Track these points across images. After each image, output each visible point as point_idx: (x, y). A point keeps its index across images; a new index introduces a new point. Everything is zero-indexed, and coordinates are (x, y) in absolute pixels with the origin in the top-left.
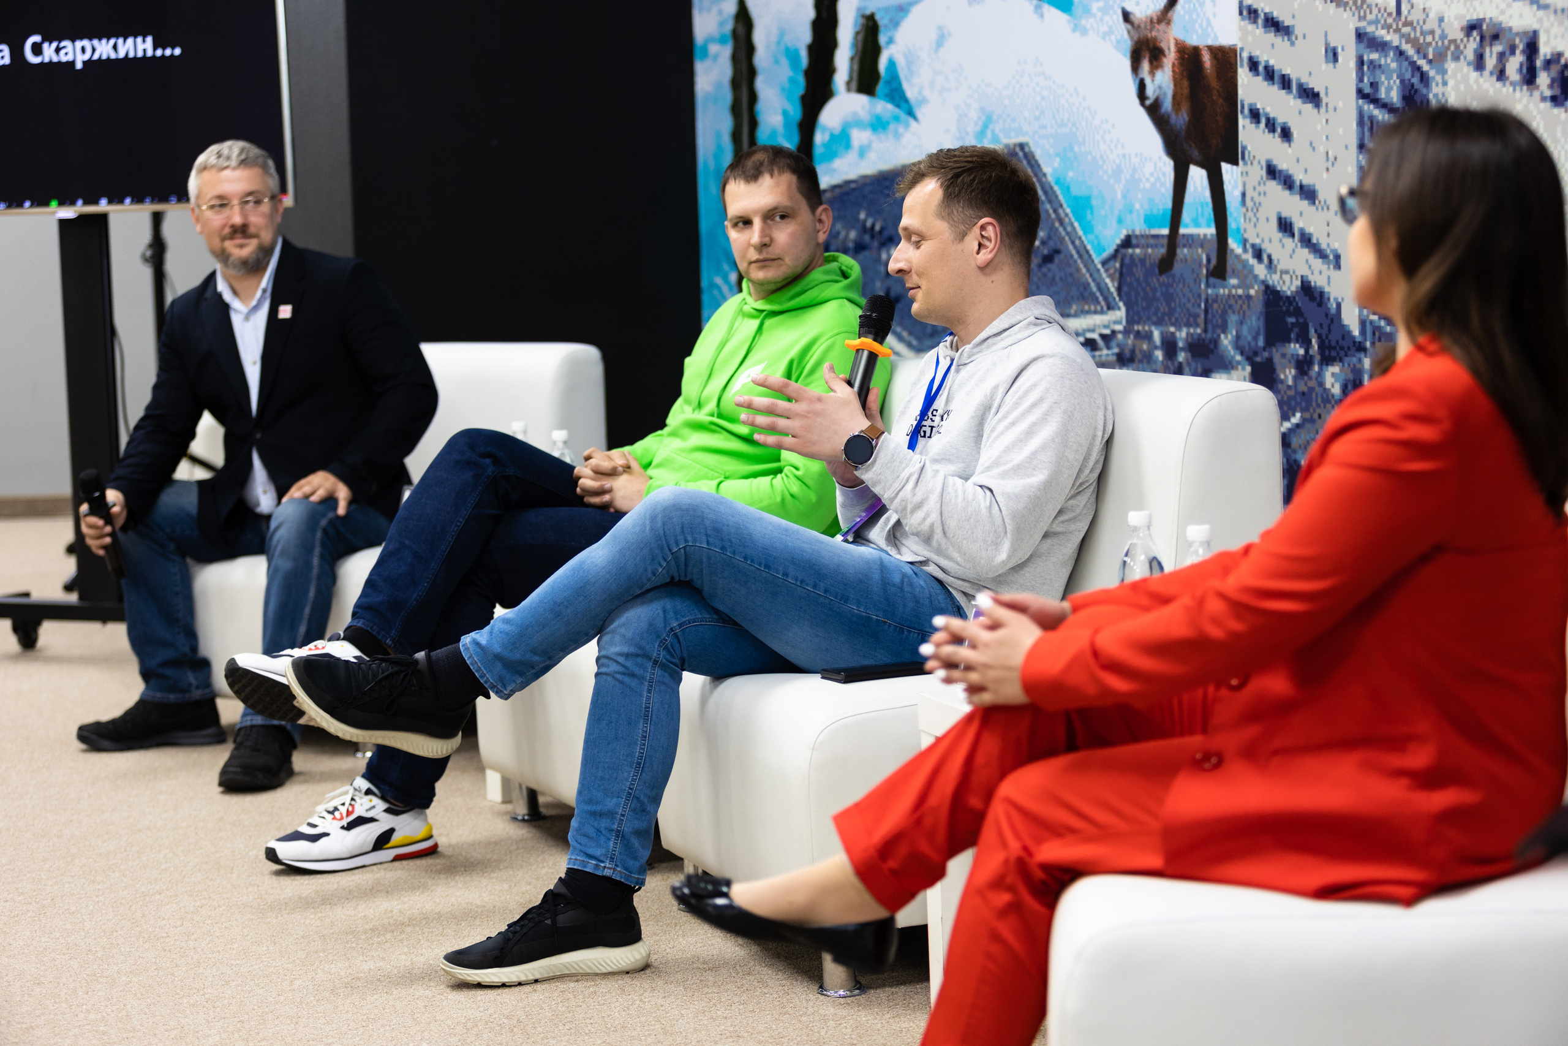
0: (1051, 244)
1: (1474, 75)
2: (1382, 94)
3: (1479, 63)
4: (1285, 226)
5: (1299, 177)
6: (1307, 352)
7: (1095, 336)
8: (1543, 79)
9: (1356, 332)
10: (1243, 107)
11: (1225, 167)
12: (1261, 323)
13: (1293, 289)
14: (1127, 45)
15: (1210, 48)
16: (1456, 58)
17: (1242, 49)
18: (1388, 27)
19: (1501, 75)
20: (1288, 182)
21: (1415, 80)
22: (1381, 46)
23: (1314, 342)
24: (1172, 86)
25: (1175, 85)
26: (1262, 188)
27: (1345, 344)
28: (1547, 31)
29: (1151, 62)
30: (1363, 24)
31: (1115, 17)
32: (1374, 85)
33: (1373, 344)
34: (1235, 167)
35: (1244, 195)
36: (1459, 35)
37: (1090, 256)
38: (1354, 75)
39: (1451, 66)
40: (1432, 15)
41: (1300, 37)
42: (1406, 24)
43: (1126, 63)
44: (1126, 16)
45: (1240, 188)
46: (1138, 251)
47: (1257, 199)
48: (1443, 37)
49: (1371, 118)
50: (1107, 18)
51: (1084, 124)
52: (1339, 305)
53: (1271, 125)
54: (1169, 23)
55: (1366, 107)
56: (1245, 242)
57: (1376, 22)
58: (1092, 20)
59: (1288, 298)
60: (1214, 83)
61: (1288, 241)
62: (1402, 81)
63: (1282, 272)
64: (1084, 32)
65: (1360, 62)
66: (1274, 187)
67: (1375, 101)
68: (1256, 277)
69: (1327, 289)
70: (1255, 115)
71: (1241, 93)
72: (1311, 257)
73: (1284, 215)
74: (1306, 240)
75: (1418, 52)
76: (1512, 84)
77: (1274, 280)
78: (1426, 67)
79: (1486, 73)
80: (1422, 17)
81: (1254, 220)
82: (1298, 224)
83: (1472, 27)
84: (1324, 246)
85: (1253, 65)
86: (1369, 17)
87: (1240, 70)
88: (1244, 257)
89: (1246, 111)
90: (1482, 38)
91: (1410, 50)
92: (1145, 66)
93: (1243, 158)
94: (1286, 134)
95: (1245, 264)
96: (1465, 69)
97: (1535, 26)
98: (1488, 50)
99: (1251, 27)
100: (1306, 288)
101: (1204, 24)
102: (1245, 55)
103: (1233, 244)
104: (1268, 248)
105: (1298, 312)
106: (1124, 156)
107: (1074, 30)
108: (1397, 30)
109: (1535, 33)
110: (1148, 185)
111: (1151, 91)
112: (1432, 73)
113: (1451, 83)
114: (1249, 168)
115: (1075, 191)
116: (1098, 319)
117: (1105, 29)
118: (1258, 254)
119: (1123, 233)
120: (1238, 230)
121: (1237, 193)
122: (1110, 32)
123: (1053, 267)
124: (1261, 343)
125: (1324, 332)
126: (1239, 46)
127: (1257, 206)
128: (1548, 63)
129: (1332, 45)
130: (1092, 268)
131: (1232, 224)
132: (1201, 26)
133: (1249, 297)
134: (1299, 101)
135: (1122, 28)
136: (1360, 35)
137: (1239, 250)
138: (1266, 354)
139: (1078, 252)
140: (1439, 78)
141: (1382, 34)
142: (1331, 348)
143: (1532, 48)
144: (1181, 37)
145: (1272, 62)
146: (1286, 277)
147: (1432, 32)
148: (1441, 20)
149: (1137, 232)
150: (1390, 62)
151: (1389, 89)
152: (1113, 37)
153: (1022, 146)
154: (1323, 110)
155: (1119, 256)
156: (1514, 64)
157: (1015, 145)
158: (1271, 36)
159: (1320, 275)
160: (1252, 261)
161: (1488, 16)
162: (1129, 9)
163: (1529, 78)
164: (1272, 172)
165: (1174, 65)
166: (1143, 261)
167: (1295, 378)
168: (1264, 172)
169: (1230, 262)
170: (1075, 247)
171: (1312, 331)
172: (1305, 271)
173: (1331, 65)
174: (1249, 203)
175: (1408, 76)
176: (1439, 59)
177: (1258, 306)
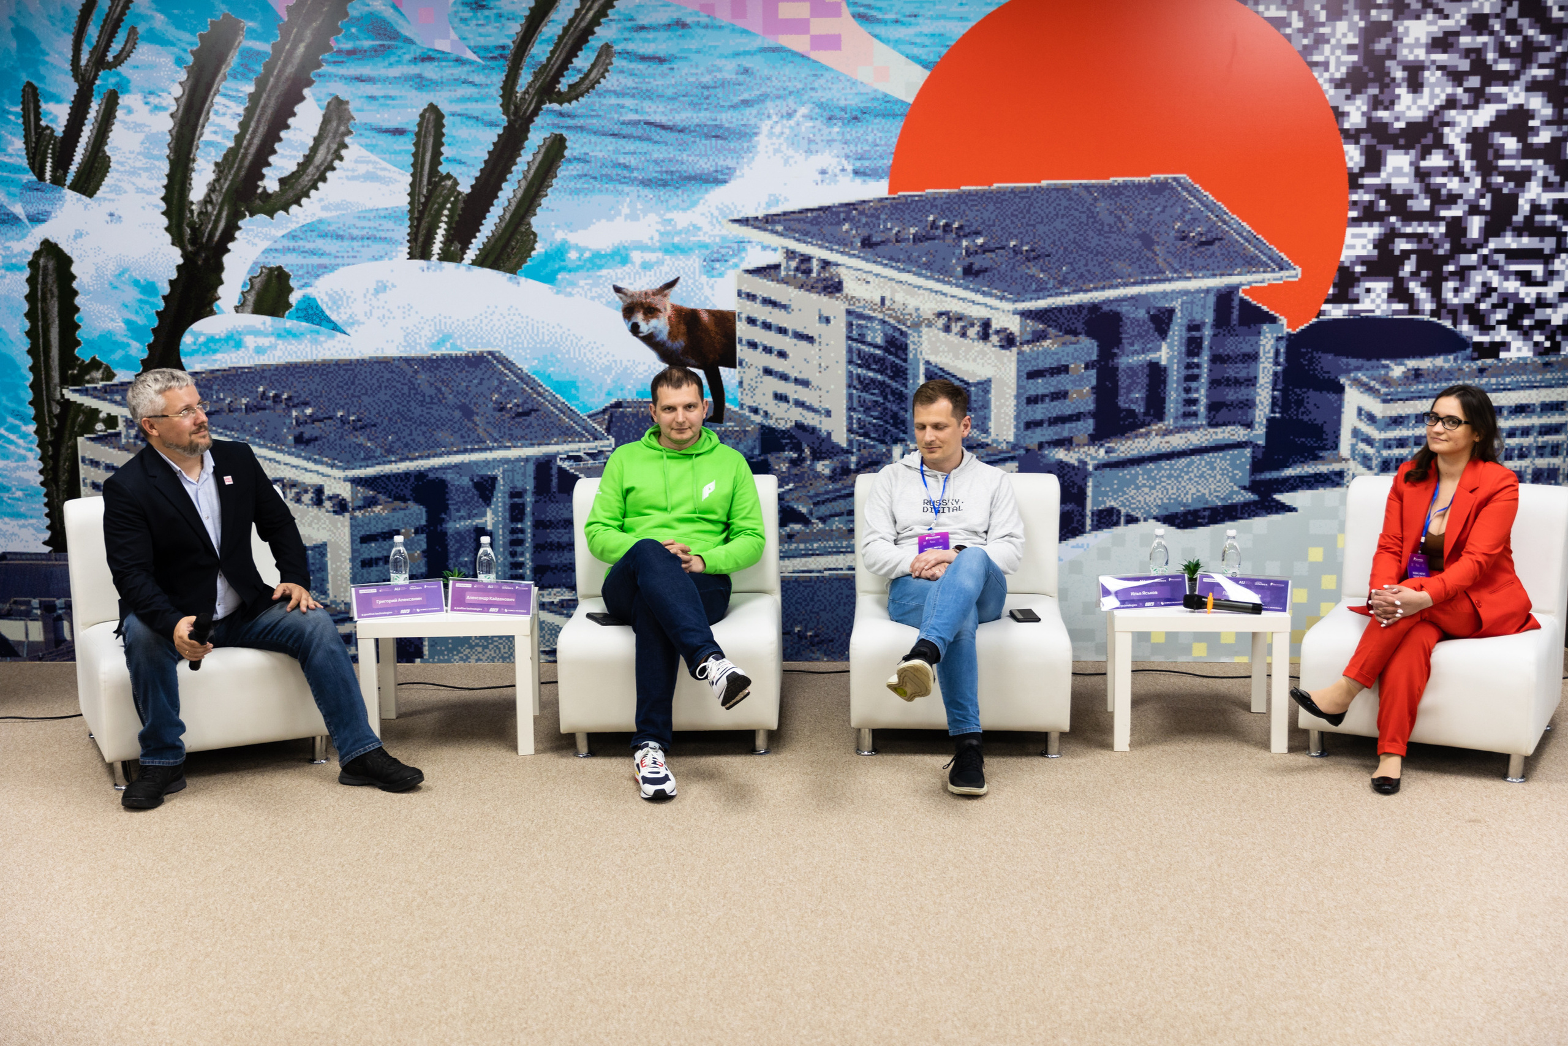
0: (529, 406)
1: (942, 335)
2: (869, 339)
3: (947, 329)
4: (780, 397)
5: (793, 374)
6: (800, 455)
7: (581, 454)
8: (994, 339)
9: (844, 445)
10: (741, 341)
11: (721, 369)
12: (757, 444)
13: (788, 426)
14: (621, 304)
15: (709, 311)
16: (930, 325)
17: (740, 313)
18: (874, 310)
19: (964, 335)
20: (784, 377)
21: (897, 334)
22: (870, 318)
23: (807, 451)
24: (668, 327)
25: (671, 326)
26: (759, 379)
27: (835, 451)
28: (997, 319)
29: (645, 314)
30: (851, 308)
31: (606, 290)
32: (862, 335)
33: (859, 450)
34: (732, 370)
35: (741, 383)
36: (932, 317)
37: (575, 413)
38: (844, 330)
39: (924, 330)
40: (910, 307)
41: (796, 310)
42: (889, 309)
43: (620, 315)
44: (618, 290)
45: (738, 379)
46: (629, 410)
47: (754, 385)
48: (919, 316)
49: (859, 351)
50: (594, 290)
51: (568, 343)
52: (829, 434)
53: (768, 350)
54: (665, 296)
55: (854, 345)
56: (742, 406)
57: (864, 307)
58: (576, 290)
59: (783, 431)
60: (712, 328)
61: (784, 405)
62: (885, 335)
63: (777, 419)
64: (570, 294)
65: (850, 325)
66: (769, 379)
67: (863, 343)
68: (752, 422)
69: (818, 426)
70: (753, 345)
71: (738, 334)
72: (805, 412)
73: (779, 392)
74: (800, 404)
75: (899, 322)
76: (973, 340)
77: (771, 423)
78: (904, 328)
79: (952, 334)
80: (902, 307)
81: (750, 394)
82: (792, 396)
83: (940, 314)
84: (816, 405)
85: (751, 321)
86: (857, 304)
87: (738, 323)
88: (741, 412)
89: (744, 342)
90: (949, 319)
91: (892, 321)
92: (639, 318)
93: (741, 364)
94: (782, 354)
95: (741, 416)
96: (936, 331)
97: (988, 316)
98: (953, 325)
99: (749, 303)
100: (799, 426)
101: (703, 299)
102: (743, 316)
103: (727, 405)
104: (763, 407)
105: (791, 437)
106: (615, 361)
107: (558, 292)
108: (881, 312)
109: (989, 319)
110: (641, 377)
111: (645, 328)
112: (909, 332)
113: (924, 337)
114: (746, 369)
115: (555, 378)
116: (583, 445)
117: (594, 294)
118: (755, 411)
119: (613, 401)
120: (735, 399)
121: (736, 381)
122: (600, 296)
123: (532, 418)
124: (757, 452)
125: (815, 447)
126: (737, 311)
127: (753, 389)
128: (997, 332)
129: (825, 315)
130: (576, 419)
131: (728, 395)
132: (699, 299)
133: (745, 432)
134: (795, 341)
135: (616, 297)
136: (849, 312)
137: (737, 409)
138: (762, 458)
139: (560, 410)
140: (916, 334)
141: (867, 312)
142: (821, 452)
143: (986, 324)
144: (678, 303)
145: (769, 320)
146: (782, 422)
147: (911, 315)
148: (917, 309)
149: (629, 400)
150: (876, 325)
151: (874, 337)
152: (603, 300)
153: (490, 353)
154: (816, 345)
155: (608, 413)
156: (972, 332)
157: (482, 353)
158: (769, 308)
159: (810, 419)
160: (747, 414)
161: (954, 310)
162: (620, 285)
163: (985, 336)
164: (768, 372)
165: (669, 318)
166: (635, 415)
167: (788, 468)
168: (761, 372)
169: (726, 415)
170: (556, 407)
171: (805, 446)
172: (800, 418)
173: (824, 325)
174: (745, 385)
175: (891, 332)
176: (916, 326)
177: (756, 435)
